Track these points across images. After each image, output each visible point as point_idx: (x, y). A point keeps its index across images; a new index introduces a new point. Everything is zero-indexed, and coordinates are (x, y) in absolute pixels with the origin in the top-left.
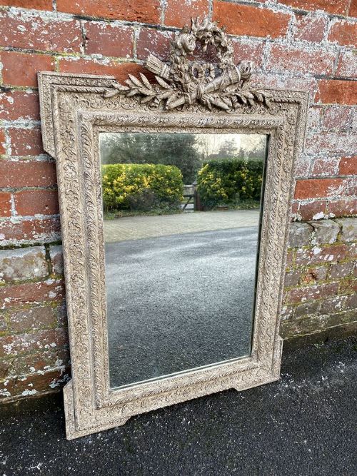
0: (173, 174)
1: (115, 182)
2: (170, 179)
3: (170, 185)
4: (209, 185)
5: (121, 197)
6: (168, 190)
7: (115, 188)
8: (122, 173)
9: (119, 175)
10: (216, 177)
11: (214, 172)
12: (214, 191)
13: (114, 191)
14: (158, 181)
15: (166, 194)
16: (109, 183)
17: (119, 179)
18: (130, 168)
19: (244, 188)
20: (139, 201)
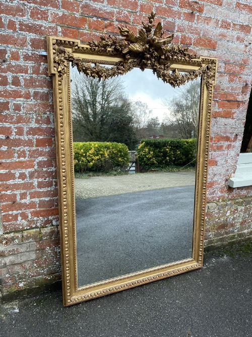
0: (123, 149)
1: (88, 154)
2: (121, 152)
3: (121, 156)
4: (145, 155)
5: (91, 163)
6: (120, 159)
7: (88, 158)
8: (92, 148)
9: (90, 150)
10: (149, 150)
11: (148, 147)
12: (149, 159)
13: (87, 160)
14: (113, 153)
15: (118, 161)
16: (84, 154)
17: (90, 152)
18: (96, 145)
19: (168, 158)
20: (102, 166)
